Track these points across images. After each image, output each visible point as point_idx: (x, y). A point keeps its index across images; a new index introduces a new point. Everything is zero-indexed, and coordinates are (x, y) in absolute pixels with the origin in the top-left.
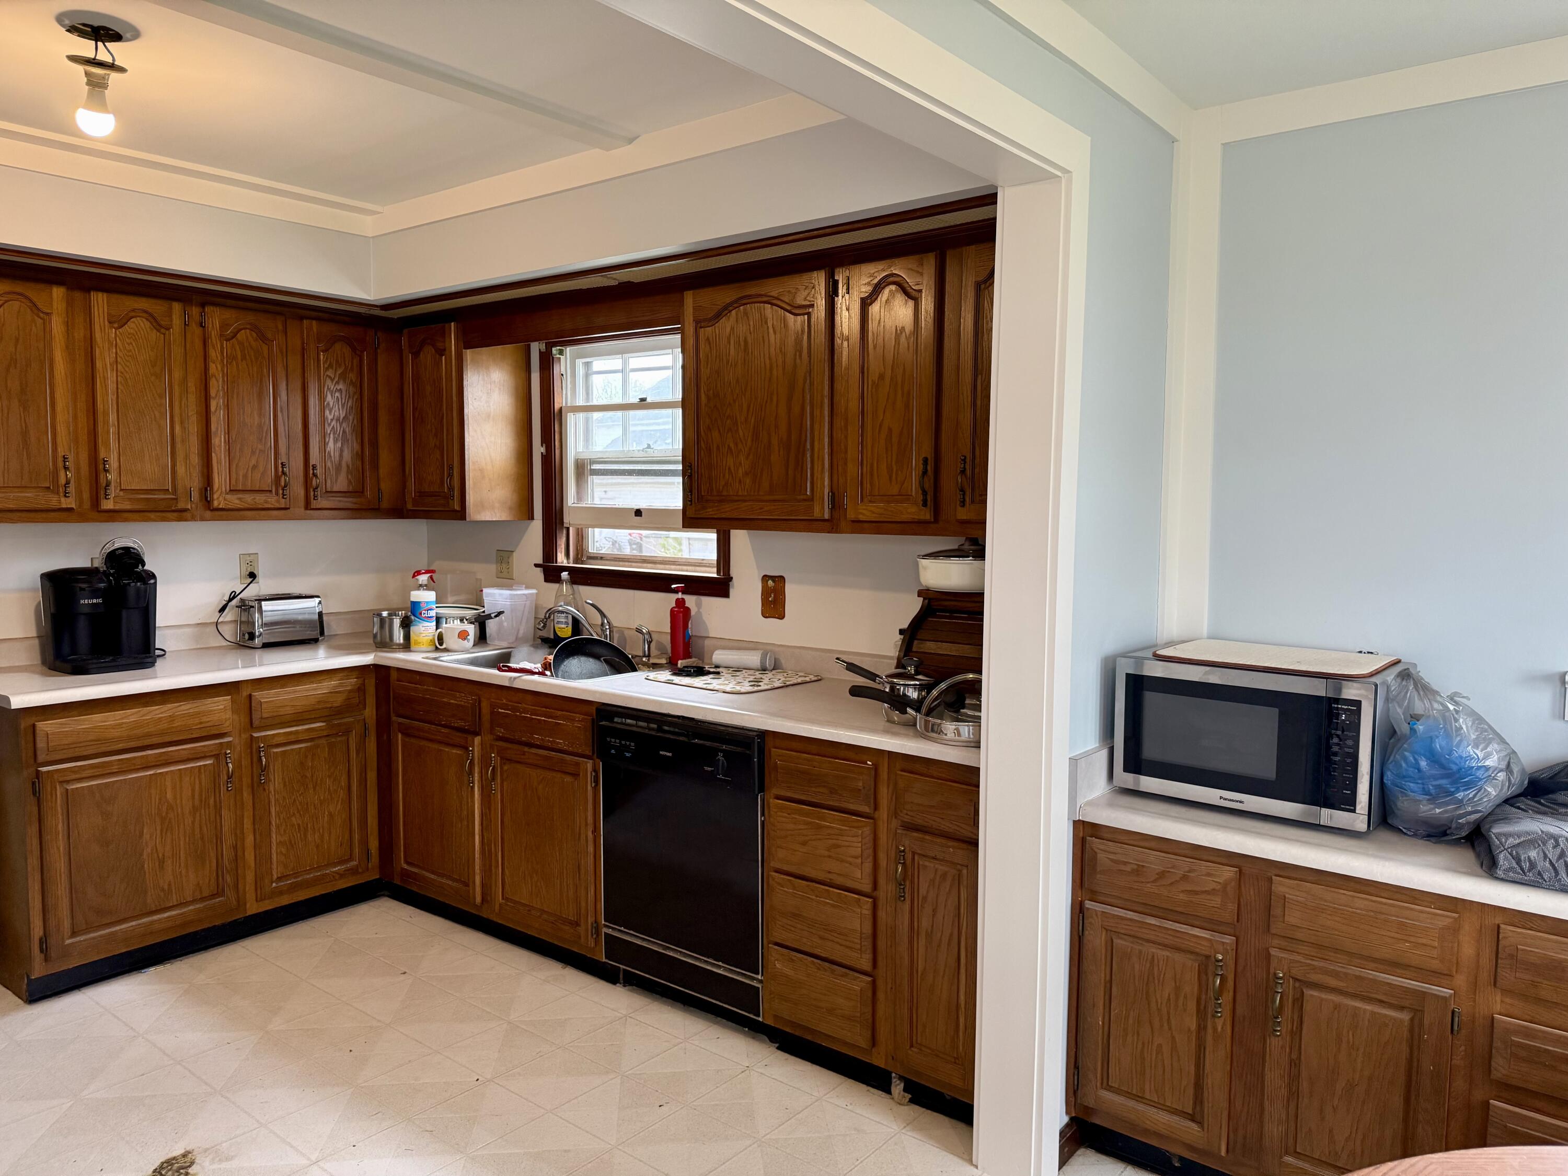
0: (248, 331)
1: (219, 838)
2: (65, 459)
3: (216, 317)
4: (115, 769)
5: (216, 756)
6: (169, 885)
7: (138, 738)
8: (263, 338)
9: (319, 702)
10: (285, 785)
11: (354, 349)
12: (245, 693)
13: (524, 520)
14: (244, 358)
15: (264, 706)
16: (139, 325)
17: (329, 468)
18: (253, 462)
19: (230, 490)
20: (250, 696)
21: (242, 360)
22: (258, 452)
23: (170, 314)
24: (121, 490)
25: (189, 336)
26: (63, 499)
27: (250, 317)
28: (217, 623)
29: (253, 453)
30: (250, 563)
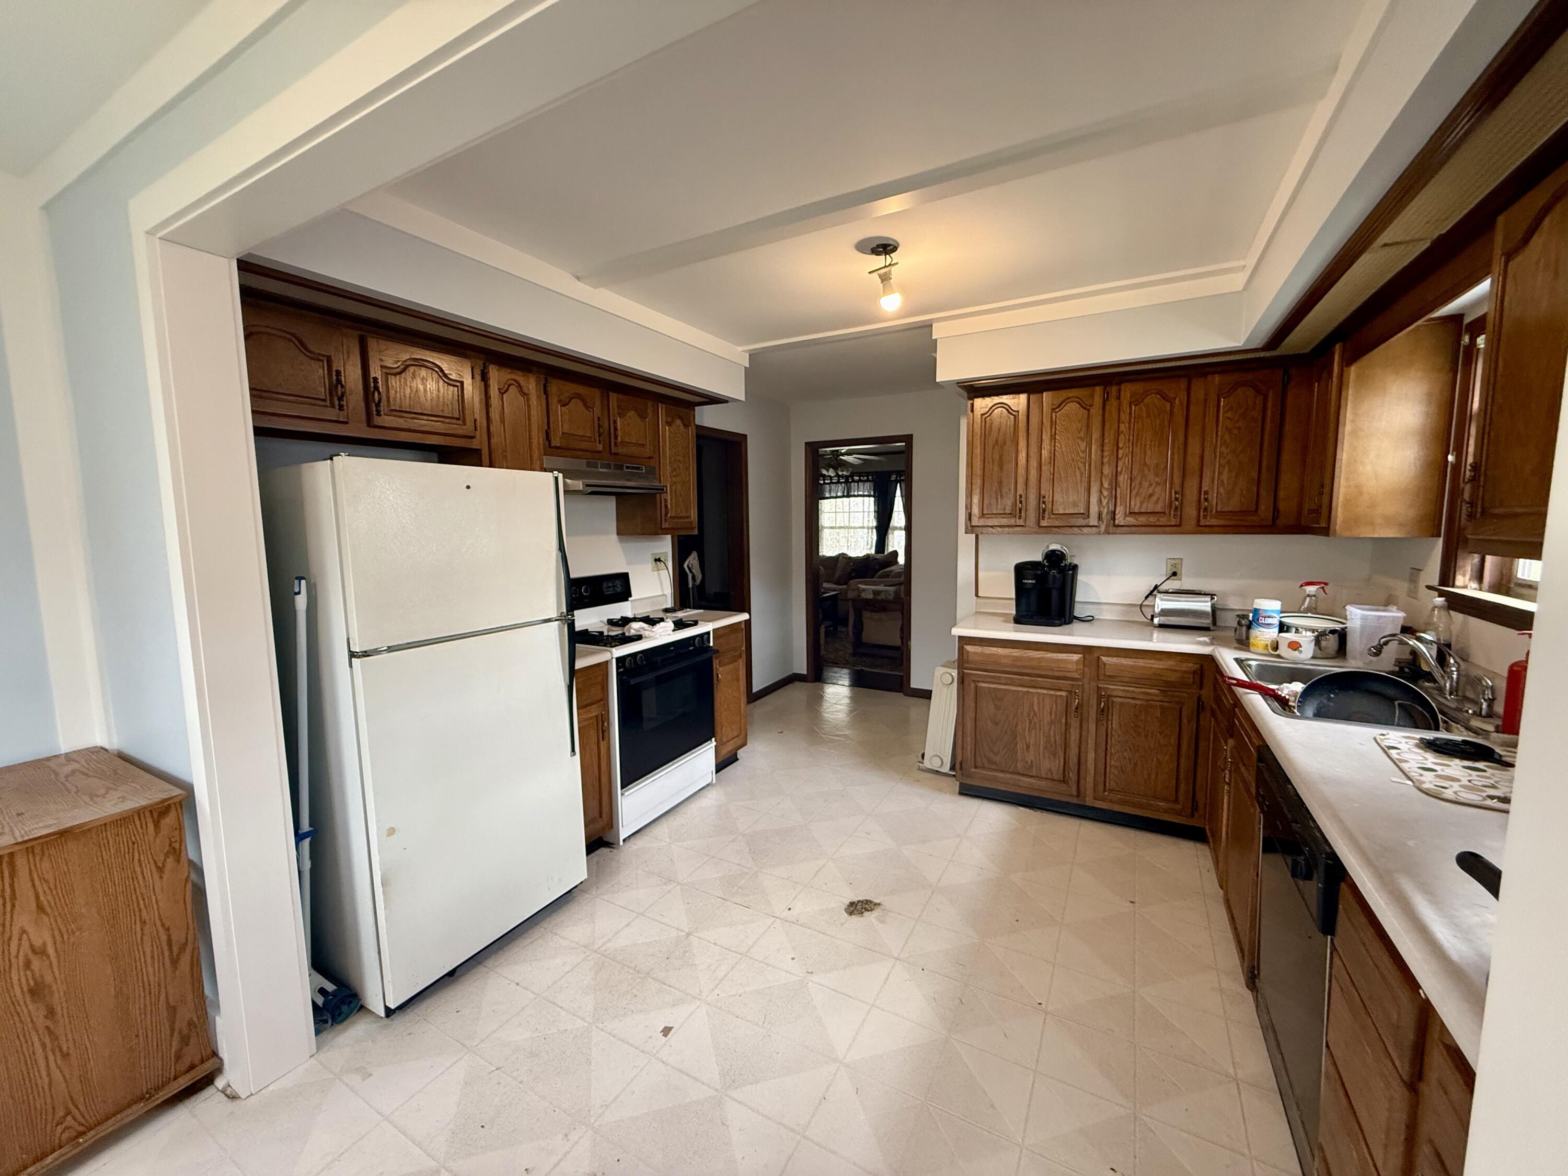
0: (1153, 395)
1: (1066, 746)
2: (1021, 496)
3: (1128, 390)
4: (1003, 681)
5: (1070, 692)
6: (1032, 762)
7: (1018, 667)
8: (1165, 398)
9: (1154, 674)
10: (1120, 726)
11: (1258, 391)
12: (1096, 655)
13: (1427, 537)
14: (1148, 415)
15: (1107, 666)
16: (1072, 407)
17: (1221, 494)
18: (1151, 490)
19: (1130, 513)
20: (1099, 658)
21: (1147, 418)
22: (1154, 484)
23: (1092, 396)
24: (1053, 514)
25: (1108, 407)
26: (1018, 520)
27: (1155, 385)
28: (1141, 606)
29: (1151, 485)
30: (1174, 565)
